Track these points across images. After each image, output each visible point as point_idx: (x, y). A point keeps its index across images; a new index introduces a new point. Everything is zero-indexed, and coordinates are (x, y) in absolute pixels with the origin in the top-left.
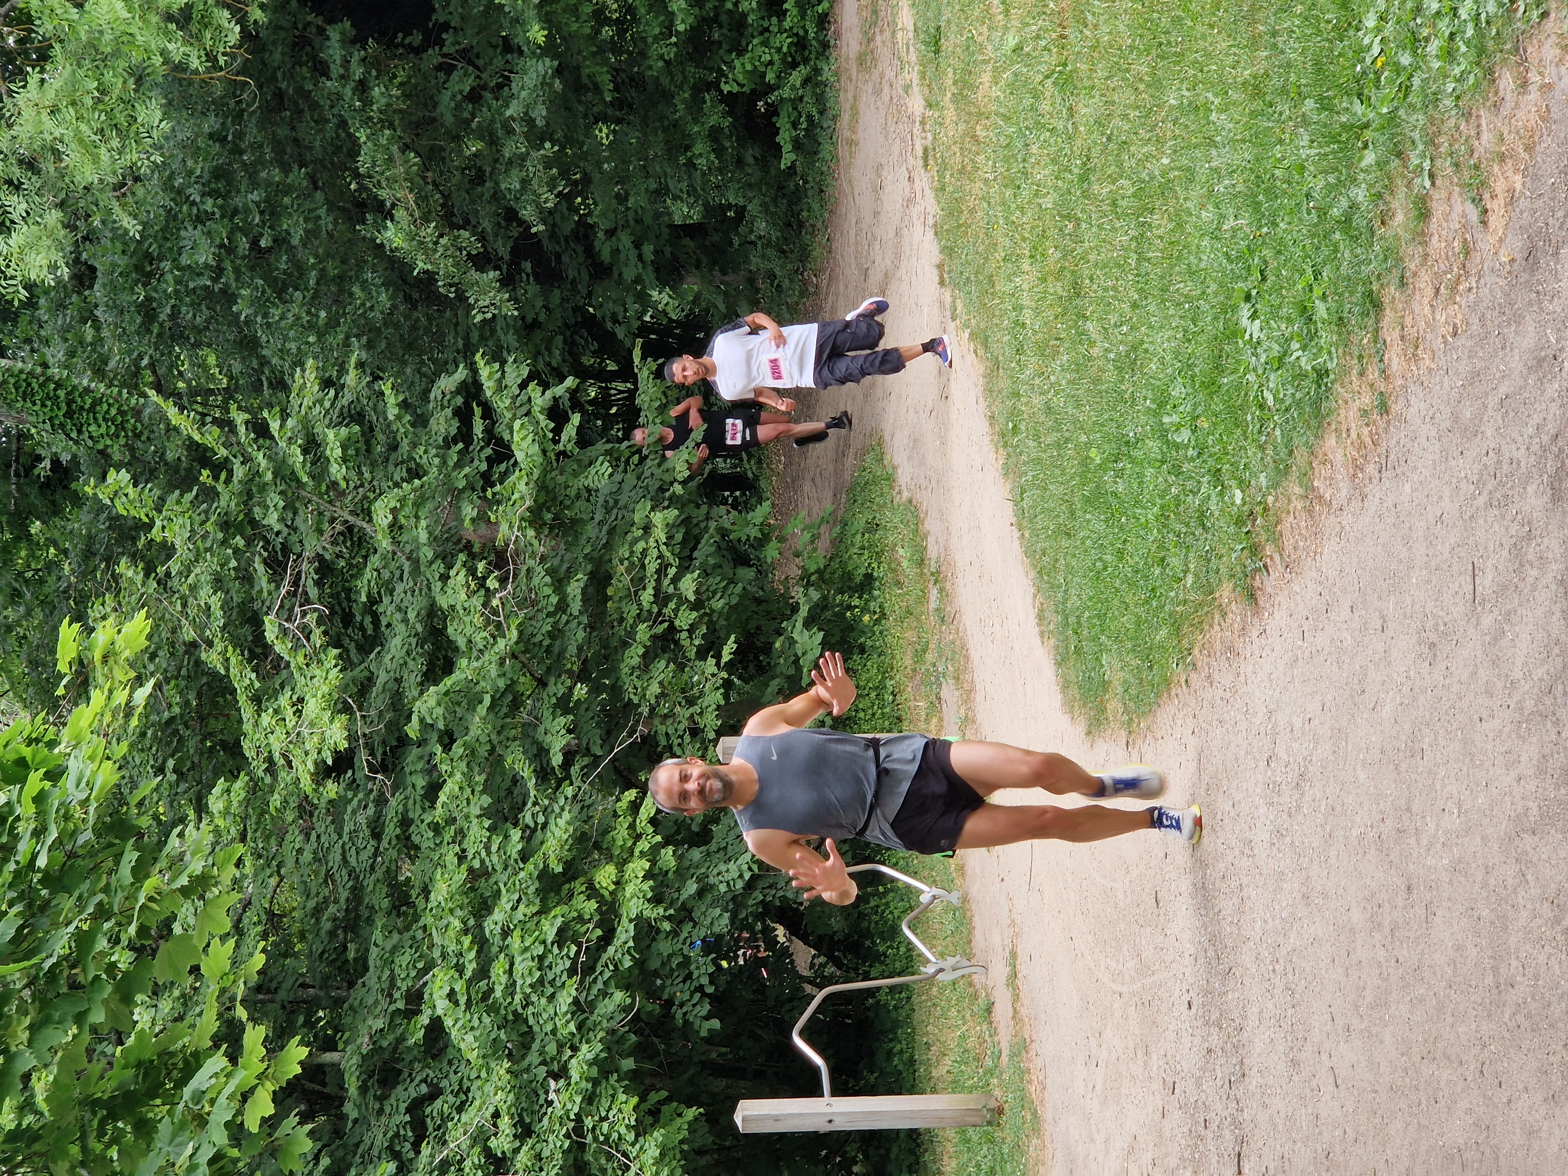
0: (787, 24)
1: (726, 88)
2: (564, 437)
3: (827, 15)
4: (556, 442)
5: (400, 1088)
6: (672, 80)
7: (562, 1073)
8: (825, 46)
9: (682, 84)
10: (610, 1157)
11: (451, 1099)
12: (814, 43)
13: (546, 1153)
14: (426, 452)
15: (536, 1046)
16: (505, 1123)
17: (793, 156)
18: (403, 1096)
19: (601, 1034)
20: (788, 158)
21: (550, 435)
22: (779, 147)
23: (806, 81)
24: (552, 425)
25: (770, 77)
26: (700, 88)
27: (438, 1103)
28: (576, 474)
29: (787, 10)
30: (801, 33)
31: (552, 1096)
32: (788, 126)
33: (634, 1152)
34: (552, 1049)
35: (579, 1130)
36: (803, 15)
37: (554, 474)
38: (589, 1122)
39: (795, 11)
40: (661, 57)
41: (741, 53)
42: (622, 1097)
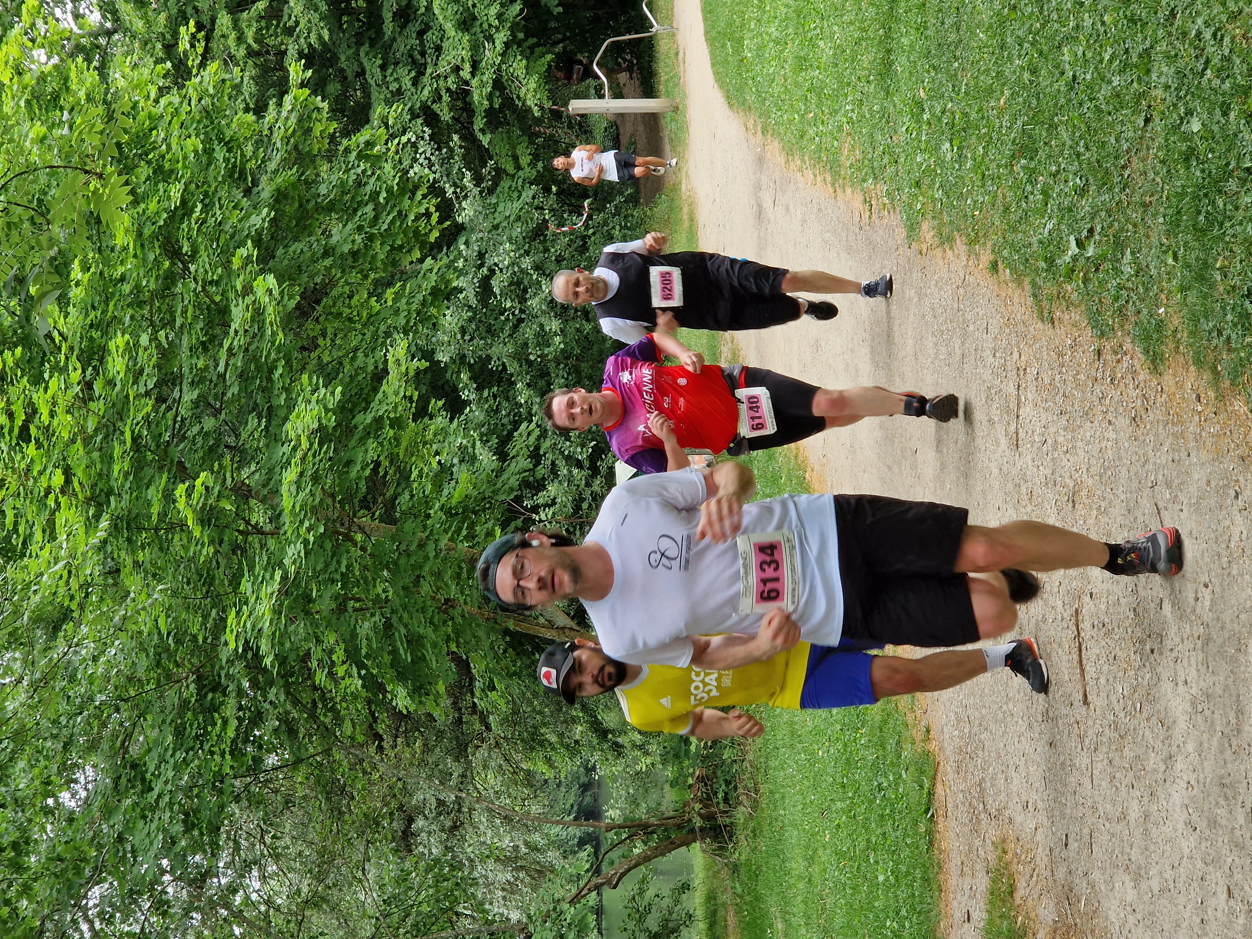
5: (410, 25)
7: (490, 39)
10: (513, 82)
11: (436, 33)
13: (485, 79)
15: (478, 23)
16: (467, 67)
18: (413, 29)
19: (509, 25)
27: (429, 34)
31: (487, 52)
33: (524, 82)
34: (485, 26)
35: (499, 69)
38: (504, 67)
42: (519, 58)
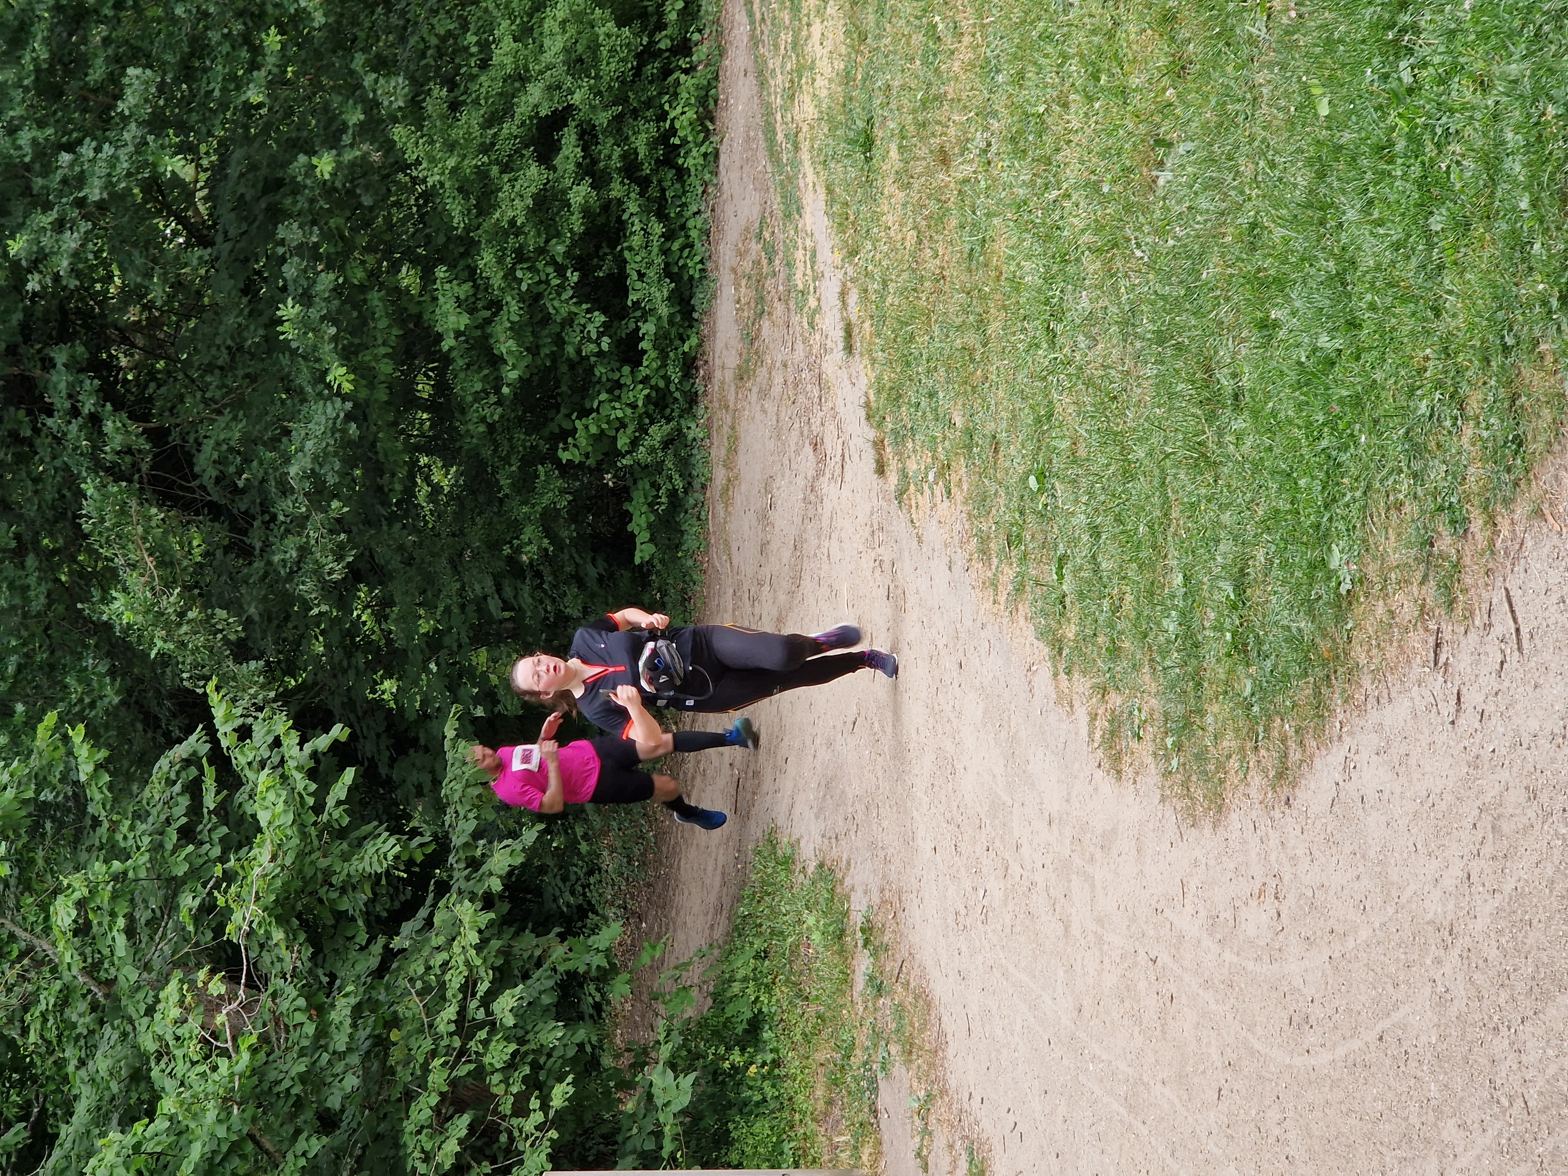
0: (643, 371)
1: (565, 456)
2: (330, 801)
3: (695, 358)
4: (319, 808)
6: (495, 451)
8: (692, 399)
9: (508, 455)
12: (677, 395)
14: (132, 828)
17: (650, 549)
20: (643, 552)
21: (311, 801)
22: (633, 536)
23: (667, 443)
24: (313, 787)
25: (623, 442)
26: (532, 459)
28: (346, 858)
29: (644, 352)
30: (662, 384)
32: (645, 509)
36: (663, 356)
37: (314, 856)
39: (653, 354)
40: (483, 420)
41: (585, 413)
